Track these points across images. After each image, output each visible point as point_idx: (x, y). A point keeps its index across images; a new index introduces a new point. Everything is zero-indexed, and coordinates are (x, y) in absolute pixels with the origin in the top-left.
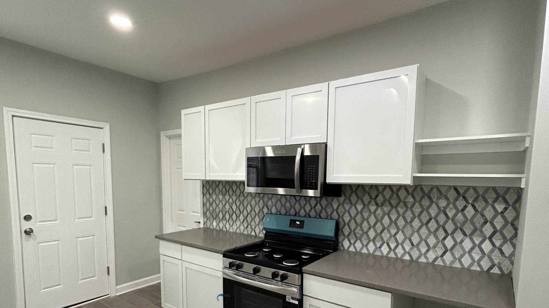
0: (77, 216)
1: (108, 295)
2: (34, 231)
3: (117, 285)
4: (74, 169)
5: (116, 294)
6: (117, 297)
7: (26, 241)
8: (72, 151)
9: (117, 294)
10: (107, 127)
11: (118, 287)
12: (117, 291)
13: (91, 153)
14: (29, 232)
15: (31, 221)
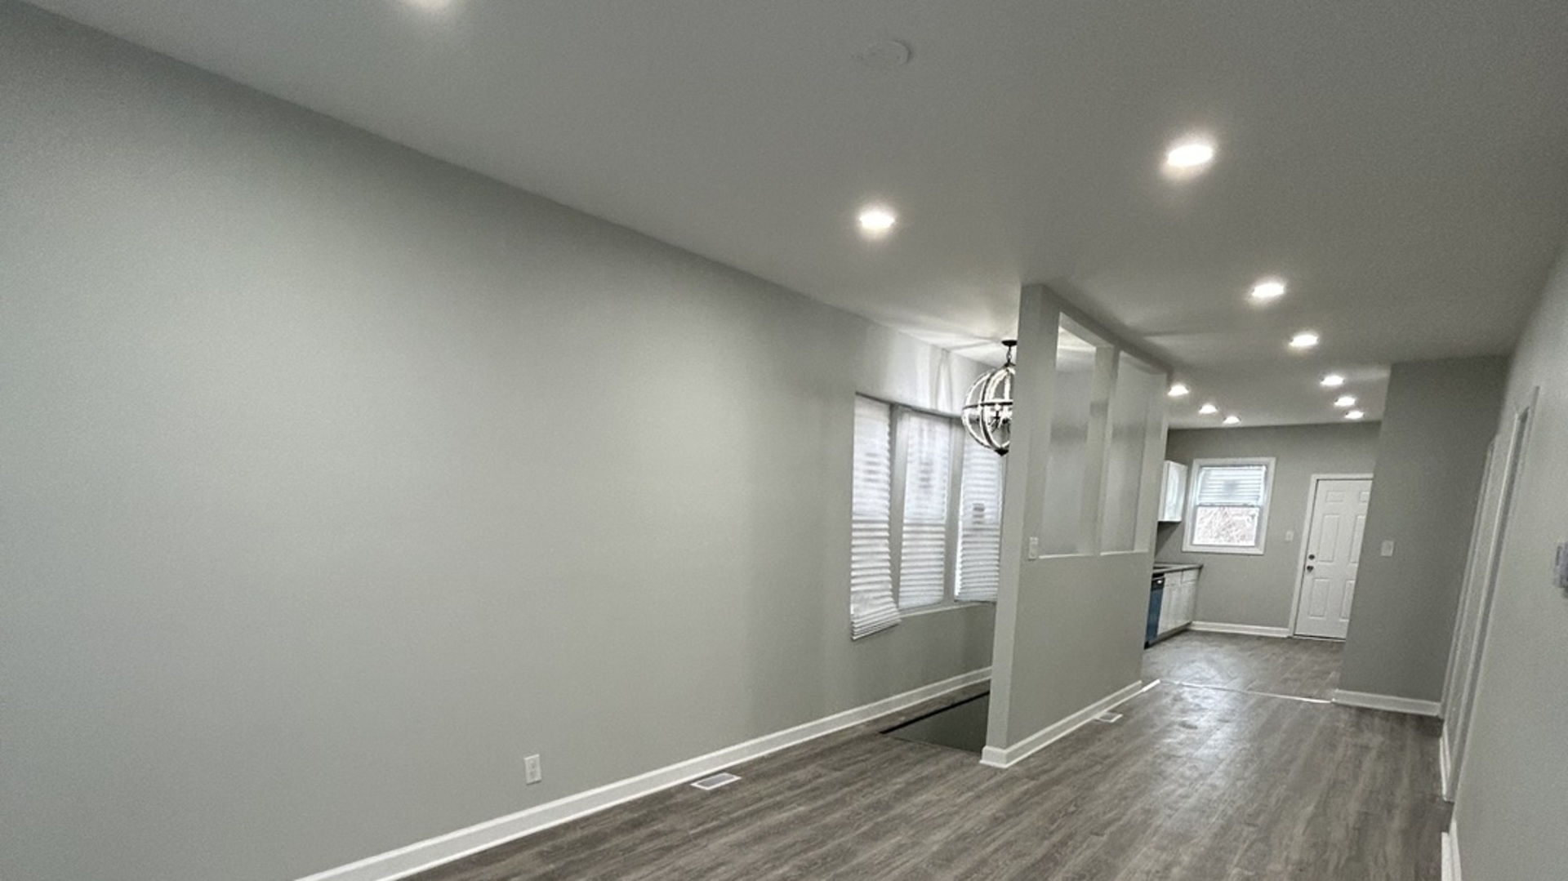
0: (1351, 561)
4: (1358, 519)
8: (1359, 502)
14: (1310, 568)
15: (1314, 560)
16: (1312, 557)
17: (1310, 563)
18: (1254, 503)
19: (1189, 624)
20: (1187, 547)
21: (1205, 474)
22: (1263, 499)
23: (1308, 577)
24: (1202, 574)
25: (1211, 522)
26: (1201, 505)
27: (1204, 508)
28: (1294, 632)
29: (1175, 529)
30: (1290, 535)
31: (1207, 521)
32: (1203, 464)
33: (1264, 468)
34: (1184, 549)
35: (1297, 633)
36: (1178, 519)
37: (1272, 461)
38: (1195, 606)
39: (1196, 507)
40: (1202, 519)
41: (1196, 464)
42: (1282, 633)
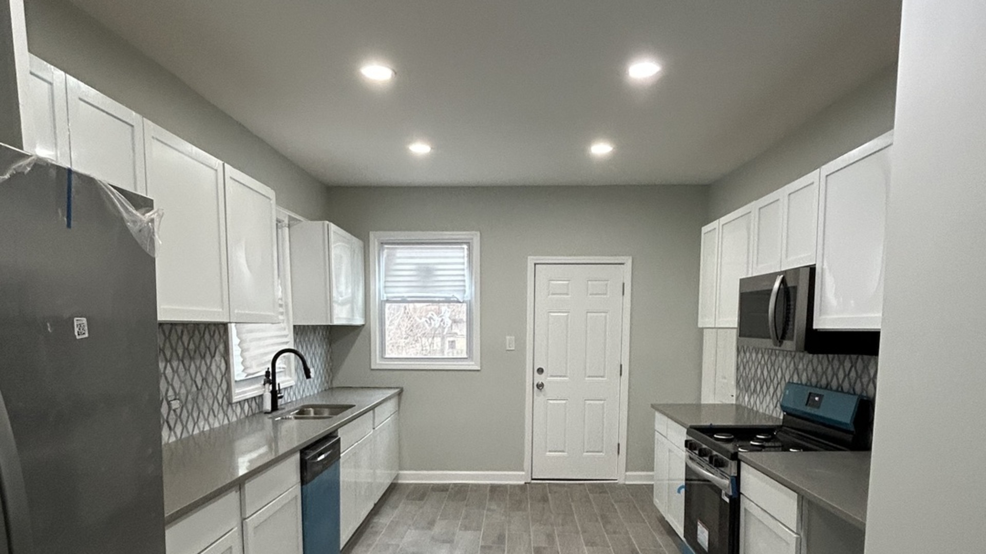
0: (587, 375)
1: (616, 480)
2: (545, 387)
3: (626, 471)
4: (588, 317)
5: (625, 481)
6: (624, 486)
7: (537, 395)
8: (587, 295)
9: (627, 483)
10: (629, 261)
11: (628, 473)
12: (626, 478)
13: (608, 296)
14: (540, 386)
15: (544, 374)
16: (540, 371)
17: (539, 379)
18: (459, 296)
19: (397, 477)
20: (377, 363)
21: (388, 256)
22: (470, 291)
23: (540, 398)
24: (403, 401)
25: (399, 325)
26: (388, 301)
27: (395, 305)
28: (532, 477)
29: (358, 335)
30: (510, 341)
31: (396, 323)
32: (386, 239)
33: (465, 247)
34: (373, 367)
35: (534, 477)
36: (358, 321)
37: (475, 237)
38: (400, 447)
39: (383, 303)
40: (391, 321)
41: (374, 238)
42: (515, 478)
